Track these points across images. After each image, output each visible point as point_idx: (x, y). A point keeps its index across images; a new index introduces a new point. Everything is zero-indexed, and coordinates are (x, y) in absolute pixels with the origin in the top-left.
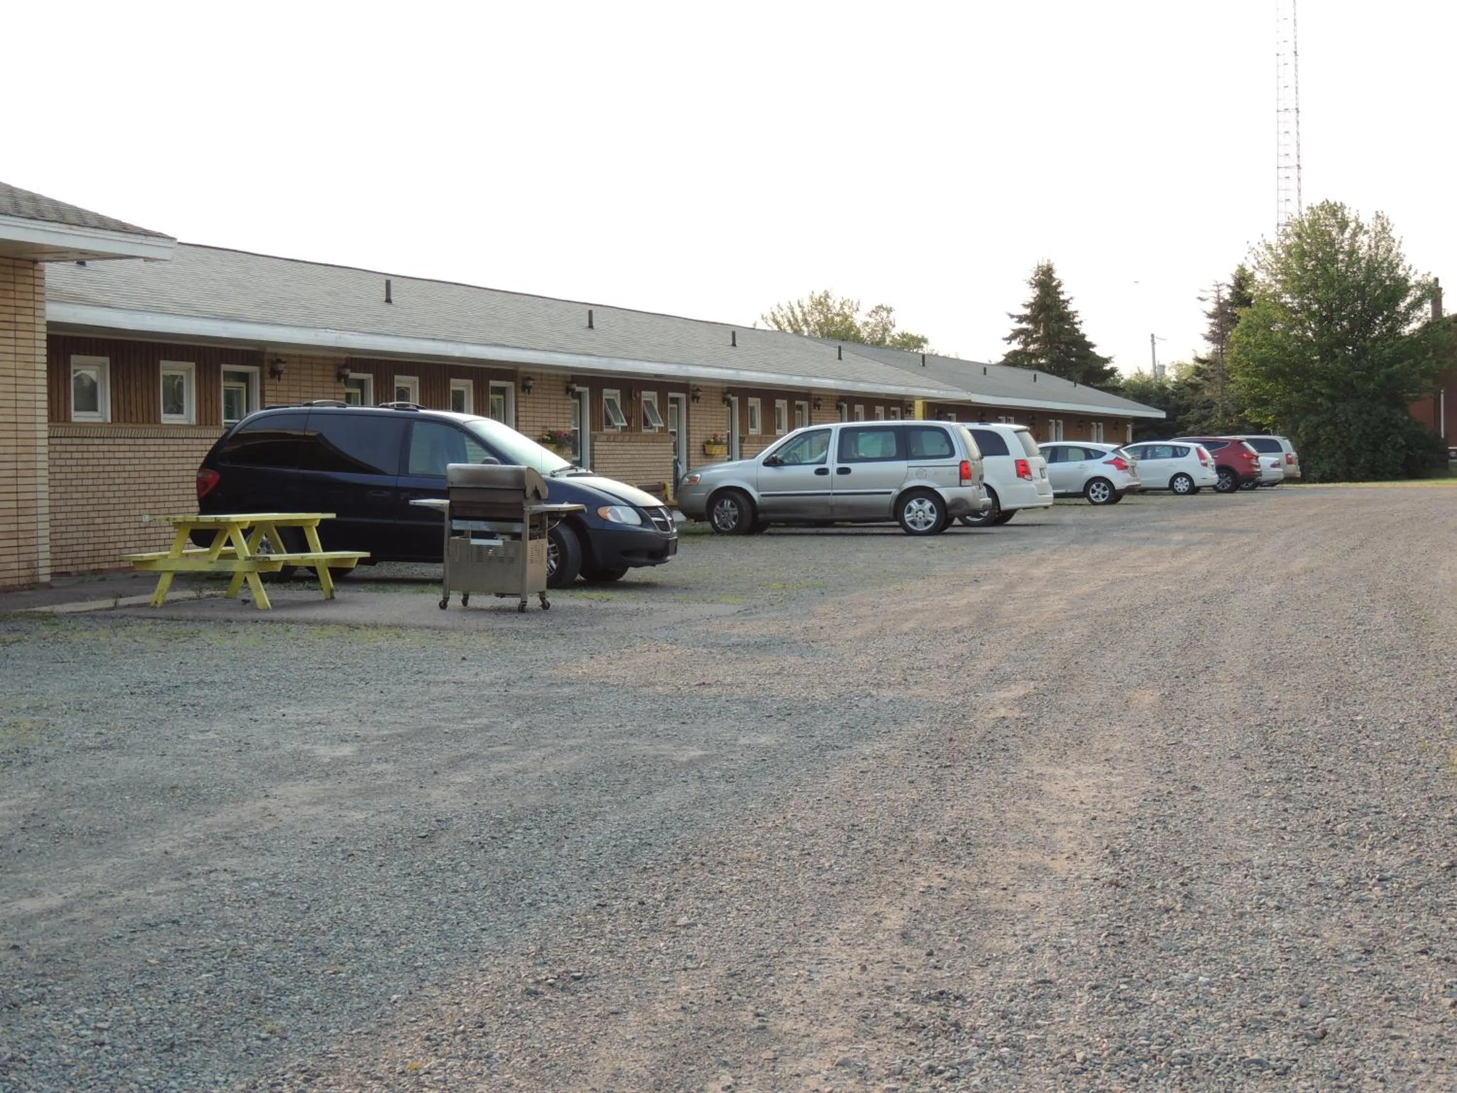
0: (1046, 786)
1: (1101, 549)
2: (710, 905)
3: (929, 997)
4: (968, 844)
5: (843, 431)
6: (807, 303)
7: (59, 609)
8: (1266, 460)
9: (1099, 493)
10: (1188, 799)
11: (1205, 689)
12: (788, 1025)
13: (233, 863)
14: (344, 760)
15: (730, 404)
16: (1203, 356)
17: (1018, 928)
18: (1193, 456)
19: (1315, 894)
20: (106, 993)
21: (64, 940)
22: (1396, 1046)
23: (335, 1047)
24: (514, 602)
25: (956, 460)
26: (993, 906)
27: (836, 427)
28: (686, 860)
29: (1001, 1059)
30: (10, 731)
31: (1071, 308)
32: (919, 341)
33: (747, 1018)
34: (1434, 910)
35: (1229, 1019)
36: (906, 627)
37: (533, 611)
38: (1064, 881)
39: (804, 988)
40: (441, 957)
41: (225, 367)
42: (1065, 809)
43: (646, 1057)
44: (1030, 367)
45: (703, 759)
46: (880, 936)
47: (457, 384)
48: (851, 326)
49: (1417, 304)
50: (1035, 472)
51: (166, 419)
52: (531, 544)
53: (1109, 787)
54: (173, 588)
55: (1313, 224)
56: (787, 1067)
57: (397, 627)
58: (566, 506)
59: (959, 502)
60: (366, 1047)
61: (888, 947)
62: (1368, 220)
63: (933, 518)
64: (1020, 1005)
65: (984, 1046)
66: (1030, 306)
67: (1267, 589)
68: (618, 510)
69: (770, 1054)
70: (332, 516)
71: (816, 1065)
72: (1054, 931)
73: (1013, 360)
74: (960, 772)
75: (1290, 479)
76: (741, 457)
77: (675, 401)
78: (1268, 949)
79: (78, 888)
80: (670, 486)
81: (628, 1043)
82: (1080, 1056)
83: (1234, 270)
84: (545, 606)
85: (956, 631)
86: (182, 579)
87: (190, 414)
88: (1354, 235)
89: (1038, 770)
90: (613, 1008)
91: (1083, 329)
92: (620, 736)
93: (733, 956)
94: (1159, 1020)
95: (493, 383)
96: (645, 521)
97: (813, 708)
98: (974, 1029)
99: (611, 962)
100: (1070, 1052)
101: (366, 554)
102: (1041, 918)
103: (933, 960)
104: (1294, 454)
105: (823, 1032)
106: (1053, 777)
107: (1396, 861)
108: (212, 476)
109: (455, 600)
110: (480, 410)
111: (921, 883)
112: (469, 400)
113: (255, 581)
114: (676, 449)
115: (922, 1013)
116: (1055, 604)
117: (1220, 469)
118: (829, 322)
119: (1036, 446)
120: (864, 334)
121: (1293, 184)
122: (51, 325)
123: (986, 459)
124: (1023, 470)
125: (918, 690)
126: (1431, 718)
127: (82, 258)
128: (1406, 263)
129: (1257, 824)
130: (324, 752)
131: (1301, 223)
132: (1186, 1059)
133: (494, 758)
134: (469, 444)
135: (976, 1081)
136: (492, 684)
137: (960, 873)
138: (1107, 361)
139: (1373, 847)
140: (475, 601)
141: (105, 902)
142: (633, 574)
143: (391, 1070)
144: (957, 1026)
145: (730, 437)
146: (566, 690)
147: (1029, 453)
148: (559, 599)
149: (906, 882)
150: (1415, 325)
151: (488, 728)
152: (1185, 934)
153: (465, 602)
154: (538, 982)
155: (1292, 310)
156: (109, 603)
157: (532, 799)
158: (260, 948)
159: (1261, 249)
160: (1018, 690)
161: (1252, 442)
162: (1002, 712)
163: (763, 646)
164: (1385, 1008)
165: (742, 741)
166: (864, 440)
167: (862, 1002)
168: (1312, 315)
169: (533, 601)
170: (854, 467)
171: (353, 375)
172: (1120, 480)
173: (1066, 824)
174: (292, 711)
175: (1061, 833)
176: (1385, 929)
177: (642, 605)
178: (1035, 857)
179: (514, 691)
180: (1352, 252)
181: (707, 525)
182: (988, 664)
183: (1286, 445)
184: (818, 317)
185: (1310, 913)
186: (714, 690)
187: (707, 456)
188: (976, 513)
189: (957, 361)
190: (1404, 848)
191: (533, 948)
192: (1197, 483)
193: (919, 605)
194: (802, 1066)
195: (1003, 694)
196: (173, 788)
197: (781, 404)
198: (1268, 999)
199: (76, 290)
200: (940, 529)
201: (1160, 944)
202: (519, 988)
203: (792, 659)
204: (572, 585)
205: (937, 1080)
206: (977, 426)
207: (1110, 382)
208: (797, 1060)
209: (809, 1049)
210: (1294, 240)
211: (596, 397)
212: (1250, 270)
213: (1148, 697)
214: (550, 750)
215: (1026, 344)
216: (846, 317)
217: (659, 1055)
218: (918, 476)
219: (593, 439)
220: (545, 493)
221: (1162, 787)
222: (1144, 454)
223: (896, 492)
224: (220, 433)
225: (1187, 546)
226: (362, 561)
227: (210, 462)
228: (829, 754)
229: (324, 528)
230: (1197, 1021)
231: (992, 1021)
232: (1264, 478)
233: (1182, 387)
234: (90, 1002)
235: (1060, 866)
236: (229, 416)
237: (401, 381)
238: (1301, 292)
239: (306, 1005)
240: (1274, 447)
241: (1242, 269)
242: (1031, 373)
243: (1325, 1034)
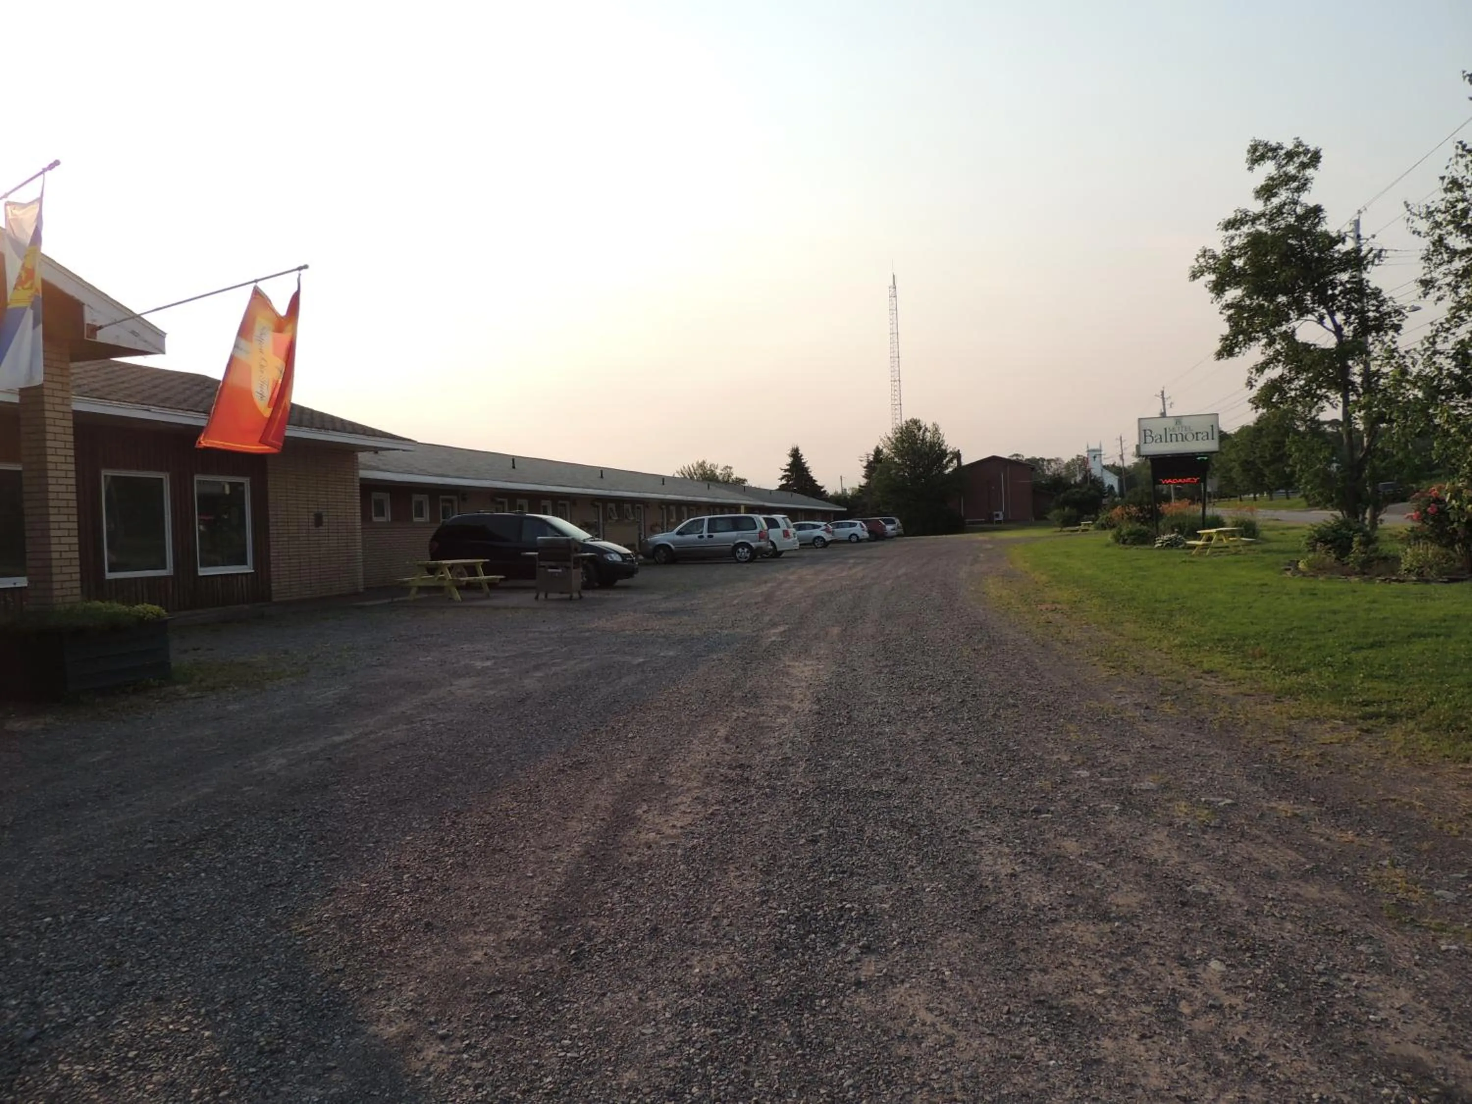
0: (791, 670)
1: (819, 567)
2: (643, 728)
3: (736, 767)
4: (756, 697)
5: (710, 520)
6: (695, 466)
7: (367, 603)
8: (889, 527)
9: (819, 543)
10: (851, 675)
11: (861, 626)
12: (673, 782)
13: (432, 716)
14: (487, 668)
15: (662, 509)
16: (862, 484)
17: (776, 734)
18: (858, 527)
19: (905, 715)
20: (369, 779)
21: (352, 754)
22: (937, 782)
23: (471, 799)
24: (567, 596)
25: (758, 531)
26: (766, 725)
27: (706, 518)
28: (633, 708)
29: (766, 794)
30: (338, 660)
31: (807, 465)
32: (744, 481)
33: (656, 778)
34: (955, 721)
35: (866, 773)
36: (735, 602)
37: (576, 600)
38: (797, 712)
39: (682, 764)
40: (522, 756)
41: (441, 497)
42: (798, 681)
43: (610, 799)
44: (789, 491)
45: (644, 663)
46: (716, 740)
47: (544, 503)
48: (715, 475)
49: (951, 461)
50: (791, 535)
51: (416, 520)
52: (574, 571)
53: (818, 670)
54: (417, 593)
55: (906, 428)
56: (673, 801)
57: (516, 608)
58: (588, 554)
59: (759, 548)
60: (485, 799)
61: (719, 745)
62: (929, 426)
63: (748, 555)
64: (775, 769)
65: (759, 788)
66: (789, 465)
67: (888, 583)
68: (613, 555)
69: (665, 795)
70: (487, 560)
71: (685, 799)
72: (791, 735)
73: (782, 488)
74: (754, 665)
75: (899, 535)
76: (667, 531)
77: (638, 508)
78: (883, 741)
79: (361, 730)
80: (637, 544)
81: (602, 792)
82: (800, 791)
83: (874, 448)
84: (581, 597)
85: (756, 603)
86: (421, 589)
87: (426, 518)
88: (924, 432)
89: (787, 663)
90: (597, 776)
91: (812, 474)
92: (609, 653)
93: (652, 751)
94: (835, 774)
95: (560, 502)
96: (624, 559)
97: (693, 639)
98: (755, 781)
99: (598, 755)
100: (796, 790)
101: (502, 577)
102: (786, 730)
103: (738, 750)
104: (900, 525)
105: (689, 784)
106: (794, 667)
107: (939, 700)
108: (436, 545)
109: (542, 596)
110: (554, 515)
111: (735, 715)
112: (550, 510)
113: (454, 590)
114: (640, 529)
115: (732, 774)
116: (798, 591)
117: (869, 532)
118: (705, 473)
119: (791, 524)
120: (720, 478)
121: (898, 412)
122: (361, 479)
123: (770, 530)
124: (786, 534)
125: (738, 630)
126: (955, 636)
127: (376, 450)
128: (946, 444)
129: (880, 685)
130: (479, 664)
131: (902, 428)
132: (847, 792)
133: (554, 664)
134: (549, 529)
135: (755, 804)
136: (556, 632)
137: (752, 710)
138: (822, 487)
139: (929, 693)
140: (551, 596)
141: (372, 736)
142: (620, 582)
143: (495, 809)
144: (747, 779)
145: (663, 523)
146: (587, 634)
147: (788, 527)
148: (588, 595)
149: (729, 715)
150: (950, 470)
151: (551, 651)
152: (848, 735)
153: (546, 596)
154: (564, 766)
155: (899, 465)
156: (390, 600)
157: (569, 683)
158: (441, 754)
159: (886, 439)
160: (781, 629)
161: (884, 520)
162: (773, 638)
163: (673, 612)
164: (933, 765)
165: (662, 654)
166: (719, 522)
167: (707, 770)
168: (907, 466)
169: (576, 595)
170: (715, 535)
171: (499, 500)
172: (828, 537)
173: (798, 687)
174: (466, 647)
175: (796, 691)
176: (934, 730)
177: (623, 596)
178: (785, 702)
179: (565, 635)
180: (923, 439)
181: (653, 561)
182: (768, 618)
183: (897, 521)
184: (700, 471)
185: (902, 724)
186: (651, 632)
187: (654, 532)
188: (766, 553)
189: (759, 489)
190: (943, 694)
191: (563, 750)
192: (861, 537)
193: (741, 593)
194: (678, 800)
195: (773, 631)
196: (409, 683)
197: (684, 509)
198: (883, 763)
199: (374, 464)
200: (751, 560)
201: (836, 739)
202: (556, 769)
203: (686, 618)
204: (594, 588)
205: (737, 805)
206: (766, 516)
207: (824, 497)
208: (677, 797)
209: (682, 792)
210: (899, 435)
211: (605, 508)
212: (881, 448)
213: (836, 630)
214: (578, 660)
215: (788, 481)
216: (712, 471)
217: (616, 797)
218: (742, 537)
219: (603, 525)
220: (580, 549)
221: (840, 669)
222: (838, 526)
223: (732, 545)
224: (438, 525)
225: (855, 565)
226: (501, 579)
227: (435, 538)
228: (698, 659)
229: (484, 565)
230: (851, 774)
231: (763, 777)
232: (888, 535)
233: (853, 497)
234: (360, 784)
235: (795, 706)
236: (444, 518)
237: (519, 501)
238: (901, 457)
239: (460, 780)
240: (892, 522)
241: (878, 448)
242: (790, 493)
243: (907, 778)
